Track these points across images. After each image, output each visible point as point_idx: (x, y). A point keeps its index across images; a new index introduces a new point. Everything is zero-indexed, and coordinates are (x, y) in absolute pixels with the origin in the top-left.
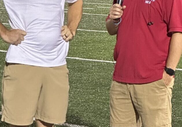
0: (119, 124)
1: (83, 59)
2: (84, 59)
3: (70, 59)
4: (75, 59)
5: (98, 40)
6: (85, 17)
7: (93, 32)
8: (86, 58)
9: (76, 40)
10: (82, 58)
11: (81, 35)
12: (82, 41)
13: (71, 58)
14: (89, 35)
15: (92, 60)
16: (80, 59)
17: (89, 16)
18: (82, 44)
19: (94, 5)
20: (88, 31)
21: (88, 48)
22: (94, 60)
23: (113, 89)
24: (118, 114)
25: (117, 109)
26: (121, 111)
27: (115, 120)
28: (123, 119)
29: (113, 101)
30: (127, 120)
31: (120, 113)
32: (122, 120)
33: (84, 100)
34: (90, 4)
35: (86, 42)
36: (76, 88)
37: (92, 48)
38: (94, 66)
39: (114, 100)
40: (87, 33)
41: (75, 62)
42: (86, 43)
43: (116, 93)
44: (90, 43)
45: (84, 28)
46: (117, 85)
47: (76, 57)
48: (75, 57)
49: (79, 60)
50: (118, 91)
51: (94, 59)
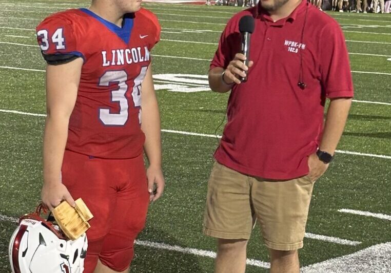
0: (224, 232)
1: (23, 113)
2: (25, 113)
3: (5, 112)
4: (13, 114)
5: (42, 84)
6: (19, 49)
7: (34, 72)
8: (28, 112)
9: (10, 84)
10: (23, 111)
11: (16, 76)
12: (20, 86)
13: (7, 111)
14: (28, 77)
15: (37, 115)
16: (20, 113)
17: (25, 47)
18: (20, 90)
19: (29, 31)
20: (26, 71)
21: (29, 96)
22: (40, 115)
23: (219, 177)
24: (223, 217)
25: (221, 209)
26: (230, 213)
27: (216, 226)
28: (231, 225)
29: (216, 195)
30: (237, 226)
31: (226, 216)
32: (229, 227)
33: (34, 178)
34: (24, 31)
35: (25, 87)
36: (19, 159)
37: (34, 95)
38: (41, 124)
39: (218, 194)
40: (25, 73)
41: (12, 118)
42: (26, 89)
43: (224, 183)
44: (31, 88)
45: (19, 66)
46: (226, 172)
47: (13, 110)
48: (11, 110)
49: (18, 114)
50: (227, 180)
51: (40, 113)
